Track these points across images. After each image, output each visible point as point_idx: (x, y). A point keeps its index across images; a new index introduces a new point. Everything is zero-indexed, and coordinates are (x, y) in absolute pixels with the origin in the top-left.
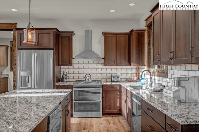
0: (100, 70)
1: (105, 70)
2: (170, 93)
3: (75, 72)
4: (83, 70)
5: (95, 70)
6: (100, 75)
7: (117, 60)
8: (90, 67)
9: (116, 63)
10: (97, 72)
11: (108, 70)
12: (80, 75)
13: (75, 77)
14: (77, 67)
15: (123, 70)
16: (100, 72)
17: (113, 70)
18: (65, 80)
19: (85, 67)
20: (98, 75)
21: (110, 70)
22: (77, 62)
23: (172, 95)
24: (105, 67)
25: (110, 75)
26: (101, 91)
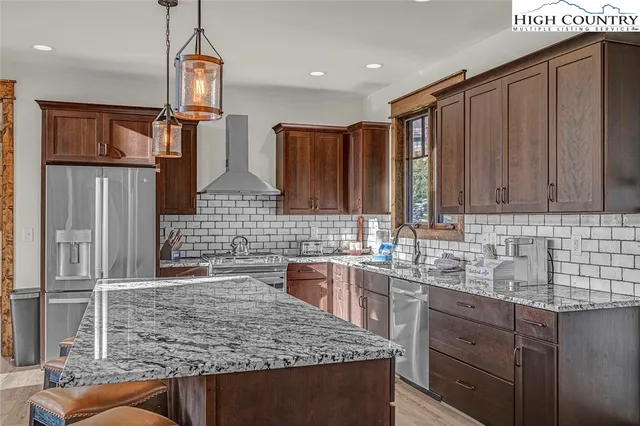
0: (266, 225)
1: (279, 225)
2: (486, 273)
3: (198, 232)
4: (218, 225)
5: (254, 225)
6: (267, 238)
7: (316, 199)
8: (240, 218)
9: (314, 207)
10: (260, 231)
11: (287, 225)
12: (211, 239)
13: (197, 246)
14: (205, 218)
15: (325, 224)
16: (267, 232)
17: (300, 225)
18: (174, 255)
19: (225, 218)
20: (260, 239)
21: (293, 224)
22: (205, 203)
23: (490, 276)
24: (280, 217)
25: (293, 238)
26: (284, 281)
